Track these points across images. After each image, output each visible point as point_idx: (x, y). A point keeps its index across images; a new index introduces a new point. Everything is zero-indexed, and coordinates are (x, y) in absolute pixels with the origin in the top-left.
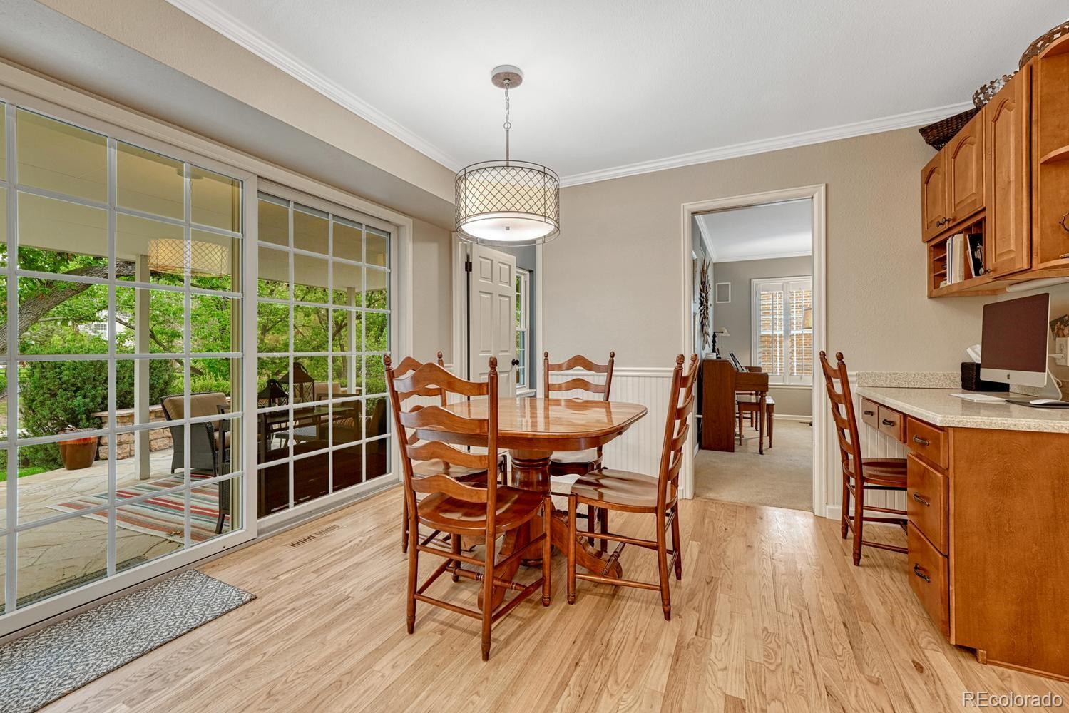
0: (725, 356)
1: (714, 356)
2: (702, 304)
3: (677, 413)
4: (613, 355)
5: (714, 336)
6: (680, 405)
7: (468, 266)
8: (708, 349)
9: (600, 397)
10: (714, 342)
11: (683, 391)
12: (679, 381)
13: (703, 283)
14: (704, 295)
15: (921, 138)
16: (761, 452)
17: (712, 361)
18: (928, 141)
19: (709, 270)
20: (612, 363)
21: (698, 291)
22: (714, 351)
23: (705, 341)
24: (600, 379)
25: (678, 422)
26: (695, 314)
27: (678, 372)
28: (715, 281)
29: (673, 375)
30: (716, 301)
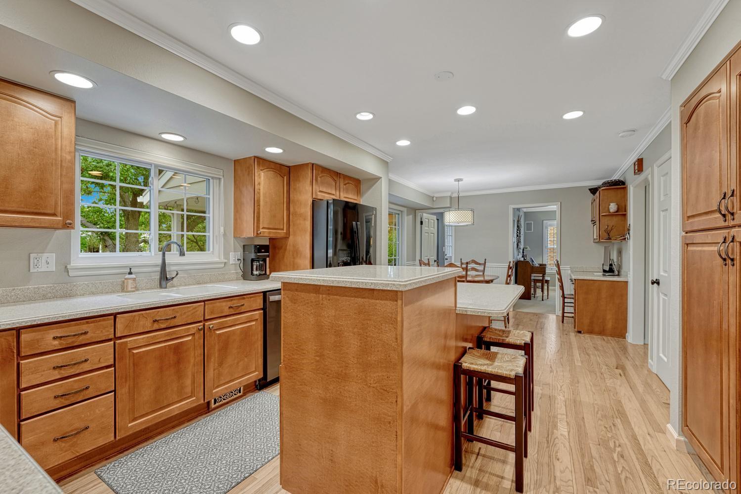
0: (528, 259)
1: (522, 259)
2: (517, 236)
3: (509, 276)
4: (485, 260)
5: (523, 250)
6: (510, 274)
7: (422, 223)
8: (521, 256)
9: (481, 273)
10: (523, 252)
11: (510, 270)
12: (510, 268)
13: (518, 226)
14: (518, 232)
15: (589, 191)
16: (543, 300)
17: (522, 261)
18: (591, 193)
19: (521, 220)
20: (485, 262)
21: (516, 230)
22: (523, 257)
23: (519, 252)
24: (481, 268)
25: (509, 278)
26: (514, 242)
27: (509, 265)
28: (525, 222)
29: (507, 266)
30: (525, 232)
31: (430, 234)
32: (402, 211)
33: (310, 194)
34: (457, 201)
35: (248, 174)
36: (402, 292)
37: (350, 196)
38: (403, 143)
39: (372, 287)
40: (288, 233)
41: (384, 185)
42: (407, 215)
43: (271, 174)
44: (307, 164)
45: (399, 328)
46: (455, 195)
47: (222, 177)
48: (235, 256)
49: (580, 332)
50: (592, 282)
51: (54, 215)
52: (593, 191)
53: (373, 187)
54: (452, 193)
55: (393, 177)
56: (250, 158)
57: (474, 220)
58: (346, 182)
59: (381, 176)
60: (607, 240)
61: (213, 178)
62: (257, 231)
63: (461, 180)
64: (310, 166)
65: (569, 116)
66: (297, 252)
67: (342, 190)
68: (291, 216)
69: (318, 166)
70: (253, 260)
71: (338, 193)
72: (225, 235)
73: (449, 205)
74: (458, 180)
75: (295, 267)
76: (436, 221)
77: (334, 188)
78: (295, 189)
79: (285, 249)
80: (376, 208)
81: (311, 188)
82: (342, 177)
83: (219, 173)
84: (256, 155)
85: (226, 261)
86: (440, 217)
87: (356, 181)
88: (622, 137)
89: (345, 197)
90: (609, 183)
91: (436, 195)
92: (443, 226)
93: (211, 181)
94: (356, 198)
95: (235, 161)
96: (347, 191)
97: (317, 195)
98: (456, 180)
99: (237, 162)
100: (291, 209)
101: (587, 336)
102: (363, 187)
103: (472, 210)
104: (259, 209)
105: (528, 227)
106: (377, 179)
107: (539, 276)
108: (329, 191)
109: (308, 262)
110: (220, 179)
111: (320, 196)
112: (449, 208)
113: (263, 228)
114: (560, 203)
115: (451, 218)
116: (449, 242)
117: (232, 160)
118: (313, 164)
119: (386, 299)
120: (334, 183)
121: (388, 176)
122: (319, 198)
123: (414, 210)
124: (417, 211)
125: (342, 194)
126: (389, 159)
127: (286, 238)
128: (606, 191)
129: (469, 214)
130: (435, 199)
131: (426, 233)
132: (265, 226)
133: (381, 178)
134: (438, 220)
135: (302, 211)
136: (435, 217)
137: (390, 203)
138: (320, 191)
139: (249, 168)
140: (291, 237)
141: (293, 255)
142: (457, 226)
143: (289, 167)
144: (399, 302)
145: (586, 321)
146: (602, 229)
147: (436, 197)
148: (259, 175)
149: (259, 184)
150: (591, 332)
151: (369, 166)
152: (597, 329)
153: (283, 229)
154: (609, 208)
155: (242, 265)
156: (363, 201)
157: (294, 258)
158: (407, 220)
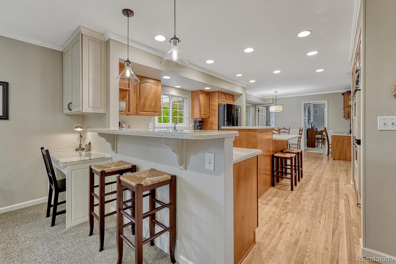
2: (308, 116)
4: (290, 127)
5: (312, 123)
7: (259, 111)
8: (310, 126)
10: (312, 125)
13: (308, 112)
16: (322, 148)
17: (311, 129)
19: (311, 108)
20: (289, 129)
22: (312, 127)
23: (309, 124)
24: (288, 131)
26: (306, 119)
28: (314, 109)
29: (299, 130)
30: (314, 115)
31: (263, 116)
32: (249, 106)
33: (217, 102)
34: (275, 101)
35: (197, 96)
36: (258, 129)
37: (231, 102)
38: (252, 81)
39: (250, 129)
40: (209, 116)
41: (244, 96)
42: (252, 108)
43: (204, 95)
44: (216, 91)
45: (257, 138)
46: (275, 98)
47: (188, 97)
48: (192, 125)
49: (335, 159)
50: (340, 137)
51: (158, 112)
52: (343, 94)
53: (240, 98)
54: (273, 97)
55: (247, 92)
56: (198, 90)
57: (283, 110)
58: (229, 96)
59: (242, 93)
60: (348, 118)
61: (185, 98)
62: (201, 116)
63: (277, 92)
64: (218, 92)
65: (318, 71)
66: (212, 123)
67: (228, 100)
68: (210, 110)
69: (220, 92)
70: (198, 126)
71: (226, 101)
72: (189, 117)
73: (272, 103)
74: (276, 92)
75: (212, 129)
76: (266, 110)
77: (225, 99)
78: (212, 100)
79: (208, 122)
80: (241, 106)
81: (218, 100)
82: (228, 94)
83: (187, 96)
84: (200, 89)
85: (189, 126)
86: (268, 108)
87: (232, 96)
88: (345, 75)
89: (229, 102)
90: (348, 91)
91: (265, 98)
92: (270, 113)
93: (185, 99)
94: (233, 102)
95: (192, 91)
96: (229, 100)
97: (220, 102)
98: (275, 92)
99: (192, 92)
100: (210, 108)
101: (338, 161)
102: (235, 98)
103: (283, 105)
104: (201, 108)
105: (316, 112)
106: (241, 95)
107: (319, 136)
108: (224, 101)
109: (217, 127)
110: (187, 98)
111: (221, 102)
112: (272, 104)
113: (202, 115)
114: (327, 101)
115: (273, 109)
116: (272, 119)
117: (190, 91)
118: (219, 91)
119: (254, 132)
120: (225, 97)
121: (245, 92)
122: (221, 103)
123: (255, 105)
124: (256, 105)
125: (228, 101)
126: (246, 86)
127: (209, 118)
128: (347, 95)
129: (281, 107)
130: (265, 100)
131: (261, 115)
132: (203, 114)
133: (242, 94)
134: (267, 109)
135: (215, 108)
136: (265, 108)
137: (246, 103)
138: (221, 101)
139: (197, 94)
140: (210, 118)
141: (211, 124)
142: (276, 112)
143: (209, 92)
144: (257, 132)
145: (337, 154)
146: (346, 113)
147: (266, 99)
148: (201, 96)
149: (201, 99)
150: (340, 159)
151: (238, 90)
152: (342, 158)
153: (208, 115)
154: (348, 103)
155: (194, 128)
156: (235, 103)
157: (211, 125)
158: (252, 109)
